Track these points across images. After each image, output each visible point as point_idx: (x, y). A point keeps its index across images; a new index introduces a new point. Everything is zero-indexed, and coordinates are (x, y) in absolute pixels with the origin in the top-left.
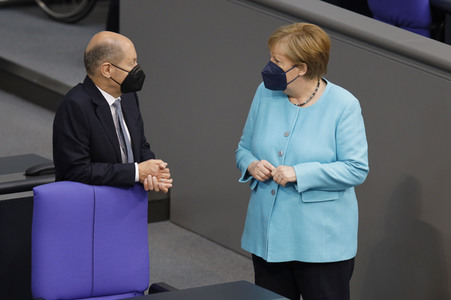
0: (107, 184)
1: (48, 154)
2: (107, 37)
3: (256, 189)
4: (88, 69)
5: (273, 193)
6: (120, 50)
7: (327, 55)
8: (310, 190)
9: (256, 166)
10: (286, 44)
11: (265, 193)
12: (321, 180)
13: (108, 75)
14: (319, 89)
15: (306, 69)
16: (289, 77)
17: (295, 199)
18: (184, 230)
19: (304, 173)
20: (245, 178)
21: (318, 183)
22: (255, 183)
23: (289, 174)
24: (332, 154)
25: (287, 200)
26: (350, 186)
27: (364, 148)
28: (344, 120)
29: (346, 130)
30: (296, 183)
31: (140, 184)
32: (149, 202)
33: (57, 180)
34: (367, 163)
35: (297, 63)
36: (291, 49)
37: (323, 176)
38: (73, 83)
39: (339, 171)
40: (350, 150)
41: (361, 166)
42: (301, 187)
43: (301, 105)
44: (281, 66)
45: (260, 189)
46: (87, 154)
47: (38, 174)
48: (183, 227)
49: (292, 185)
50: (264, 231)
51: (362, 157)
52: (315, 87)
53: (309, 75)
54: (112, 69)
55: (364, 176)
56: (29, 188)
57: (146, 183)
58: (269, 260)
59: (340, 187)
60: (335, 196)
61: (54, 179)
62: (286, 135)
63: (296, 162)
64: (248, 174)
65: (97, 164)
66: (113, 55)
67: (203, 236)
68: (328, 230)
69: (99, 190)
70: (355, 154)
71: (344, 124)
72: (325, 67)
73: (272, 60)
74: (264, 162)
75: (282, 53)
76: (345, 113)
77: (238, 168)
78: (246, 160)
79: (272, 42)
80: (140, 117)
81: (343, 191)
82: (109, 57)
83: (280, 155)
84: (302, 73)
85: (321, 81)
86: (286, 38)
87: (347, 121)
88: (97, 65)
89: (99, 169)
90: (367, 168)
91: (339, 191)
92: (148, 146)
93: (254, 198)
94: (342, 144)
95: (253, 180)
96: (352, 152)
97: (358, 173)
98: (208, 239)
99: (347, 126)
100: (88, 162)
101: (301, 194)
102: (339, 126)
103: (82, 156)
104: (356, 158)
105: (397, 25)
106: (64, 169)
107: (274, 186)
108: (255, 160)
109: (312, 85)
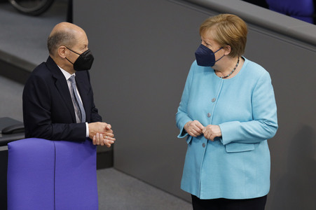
0: (64, 140)
1: (19, 118)
2: (65, 27)
3: (191, 143)
4: (50, 50)
5: (204, 145)
6: (73, 37)
7: (246, 38)
8: (232, 142)
9: (190, 125)
10: (215, 31)
11: (198, 146)
12: (241, 135)
13: (63, 56)
14: (239, 65)
15: (230, 50)
16: (217, 56)
17: (221, 150)
18: (124, 175)
19: (227, 130)
20: (182, 135)
21: (238, 137)
22: (190, 139)
23: (215, 131)
24: (249, 115)
25: (214, 151)
26: (264, 139)
27: (274, 110)
28: (258, 88)
29: (260, 96)
30: (221, 137)
31: (90, 139)
32: (97, 154)
33: (26, 138)
34: (276, 122)
35: (223, 45)
36: (219, 35)
37: (242, 132)
38: (38, 62)
39: (255, 128)
40: (263, 111)
41: (271, 124)
42: (225, 140)
43: (225, 77)
44: (211, 48)
45: (193, 143)
46: (49, 117)
47: (11, 133)
48: (124, 172)
49: (219, 139)
50: (198, 174)
51: (272, 117)
52: (235, 63)
53: (232, 55)
54: (67, 52)
55: (274, 131)
56: (5, 144)
57: (94, 139)
58: (202, 198)
59: (256, 140)
60: (252, 147)
61: (24, 137)
62: (213, 101)
63: (221, 121)
64: (184, 132)
65: (56, 124)
66: (68, 41)
67: (139, 179)
68: (247, 174)
69: (58, 144)
70: (267, 114)
71: (258, 91)
72: (244, 48)
73: (203, 43)
74: (196, 122)
75: (211, 38)
76: (259, 83)
77: (178, 126)
78: (183, 120)
79: (202, 30)
80: (90, 89)
81: (259, 143)
82: (65, 42)
83: (209, 116)
84: (227, 53)
85: (240, 59)
86: (214, 27)
87: (260, 90)
88: (56, 48)
89: (58, 128)
90: (276, 125)
91: (254, 143)
92: (97, 111)
93: (190, 150)
94: (256, 107)
95: (189, 136)
96: (264, 114)
97: (270, 129)
98: (144, 181)
99: (260, 93)
100: (50, 123)
101: (225, 146)
102: (254, 94)
103: (45, 119)
104: (268, 117)
105: (288, 14)
106: (31, 129)
107: (204, 140)
108: (189, 120)
109: (234, 62)
